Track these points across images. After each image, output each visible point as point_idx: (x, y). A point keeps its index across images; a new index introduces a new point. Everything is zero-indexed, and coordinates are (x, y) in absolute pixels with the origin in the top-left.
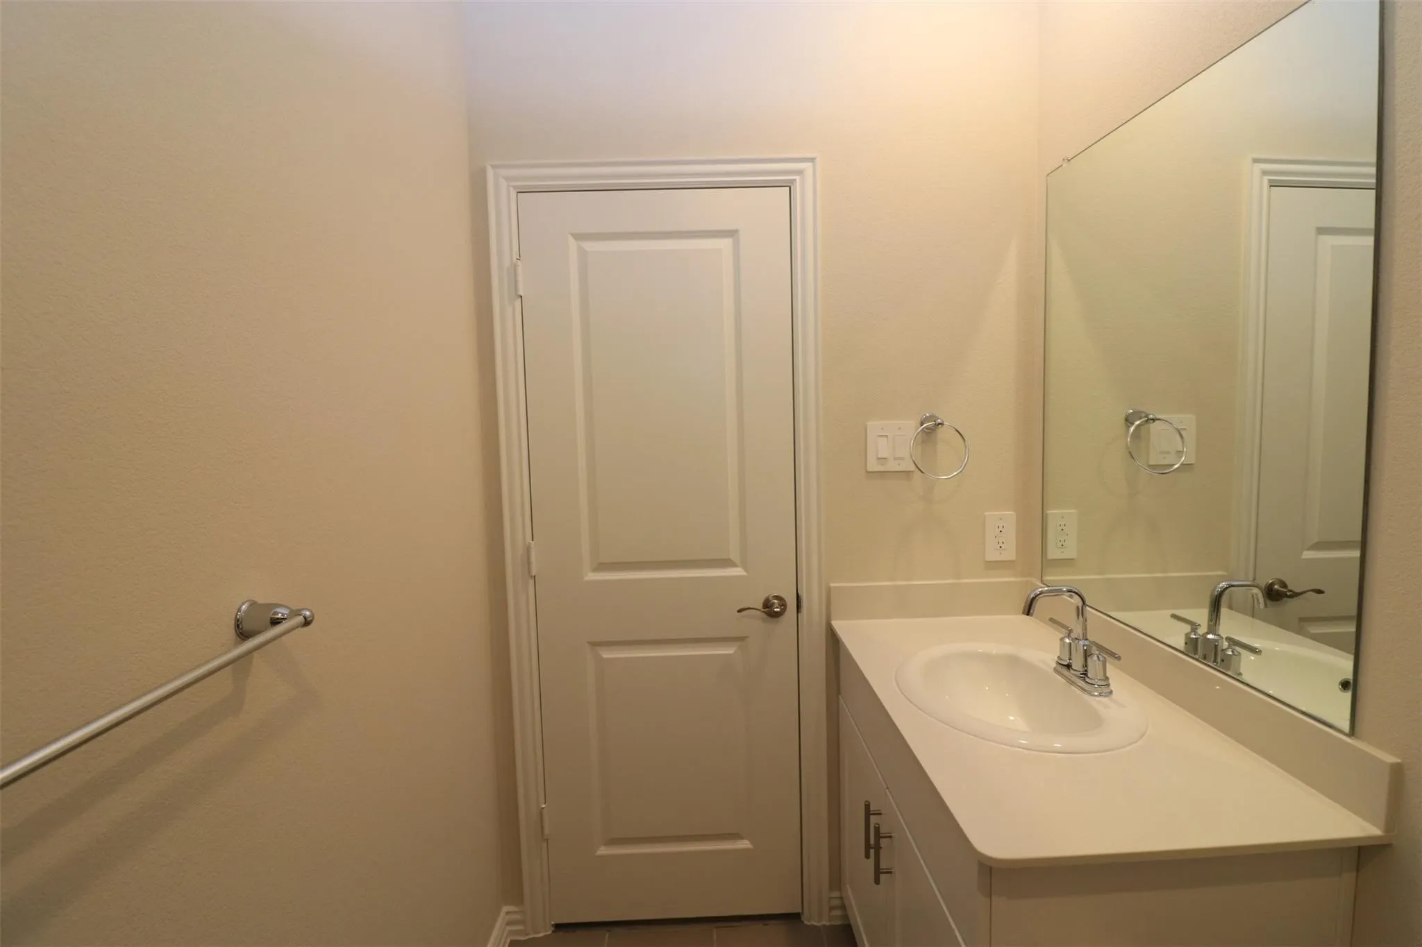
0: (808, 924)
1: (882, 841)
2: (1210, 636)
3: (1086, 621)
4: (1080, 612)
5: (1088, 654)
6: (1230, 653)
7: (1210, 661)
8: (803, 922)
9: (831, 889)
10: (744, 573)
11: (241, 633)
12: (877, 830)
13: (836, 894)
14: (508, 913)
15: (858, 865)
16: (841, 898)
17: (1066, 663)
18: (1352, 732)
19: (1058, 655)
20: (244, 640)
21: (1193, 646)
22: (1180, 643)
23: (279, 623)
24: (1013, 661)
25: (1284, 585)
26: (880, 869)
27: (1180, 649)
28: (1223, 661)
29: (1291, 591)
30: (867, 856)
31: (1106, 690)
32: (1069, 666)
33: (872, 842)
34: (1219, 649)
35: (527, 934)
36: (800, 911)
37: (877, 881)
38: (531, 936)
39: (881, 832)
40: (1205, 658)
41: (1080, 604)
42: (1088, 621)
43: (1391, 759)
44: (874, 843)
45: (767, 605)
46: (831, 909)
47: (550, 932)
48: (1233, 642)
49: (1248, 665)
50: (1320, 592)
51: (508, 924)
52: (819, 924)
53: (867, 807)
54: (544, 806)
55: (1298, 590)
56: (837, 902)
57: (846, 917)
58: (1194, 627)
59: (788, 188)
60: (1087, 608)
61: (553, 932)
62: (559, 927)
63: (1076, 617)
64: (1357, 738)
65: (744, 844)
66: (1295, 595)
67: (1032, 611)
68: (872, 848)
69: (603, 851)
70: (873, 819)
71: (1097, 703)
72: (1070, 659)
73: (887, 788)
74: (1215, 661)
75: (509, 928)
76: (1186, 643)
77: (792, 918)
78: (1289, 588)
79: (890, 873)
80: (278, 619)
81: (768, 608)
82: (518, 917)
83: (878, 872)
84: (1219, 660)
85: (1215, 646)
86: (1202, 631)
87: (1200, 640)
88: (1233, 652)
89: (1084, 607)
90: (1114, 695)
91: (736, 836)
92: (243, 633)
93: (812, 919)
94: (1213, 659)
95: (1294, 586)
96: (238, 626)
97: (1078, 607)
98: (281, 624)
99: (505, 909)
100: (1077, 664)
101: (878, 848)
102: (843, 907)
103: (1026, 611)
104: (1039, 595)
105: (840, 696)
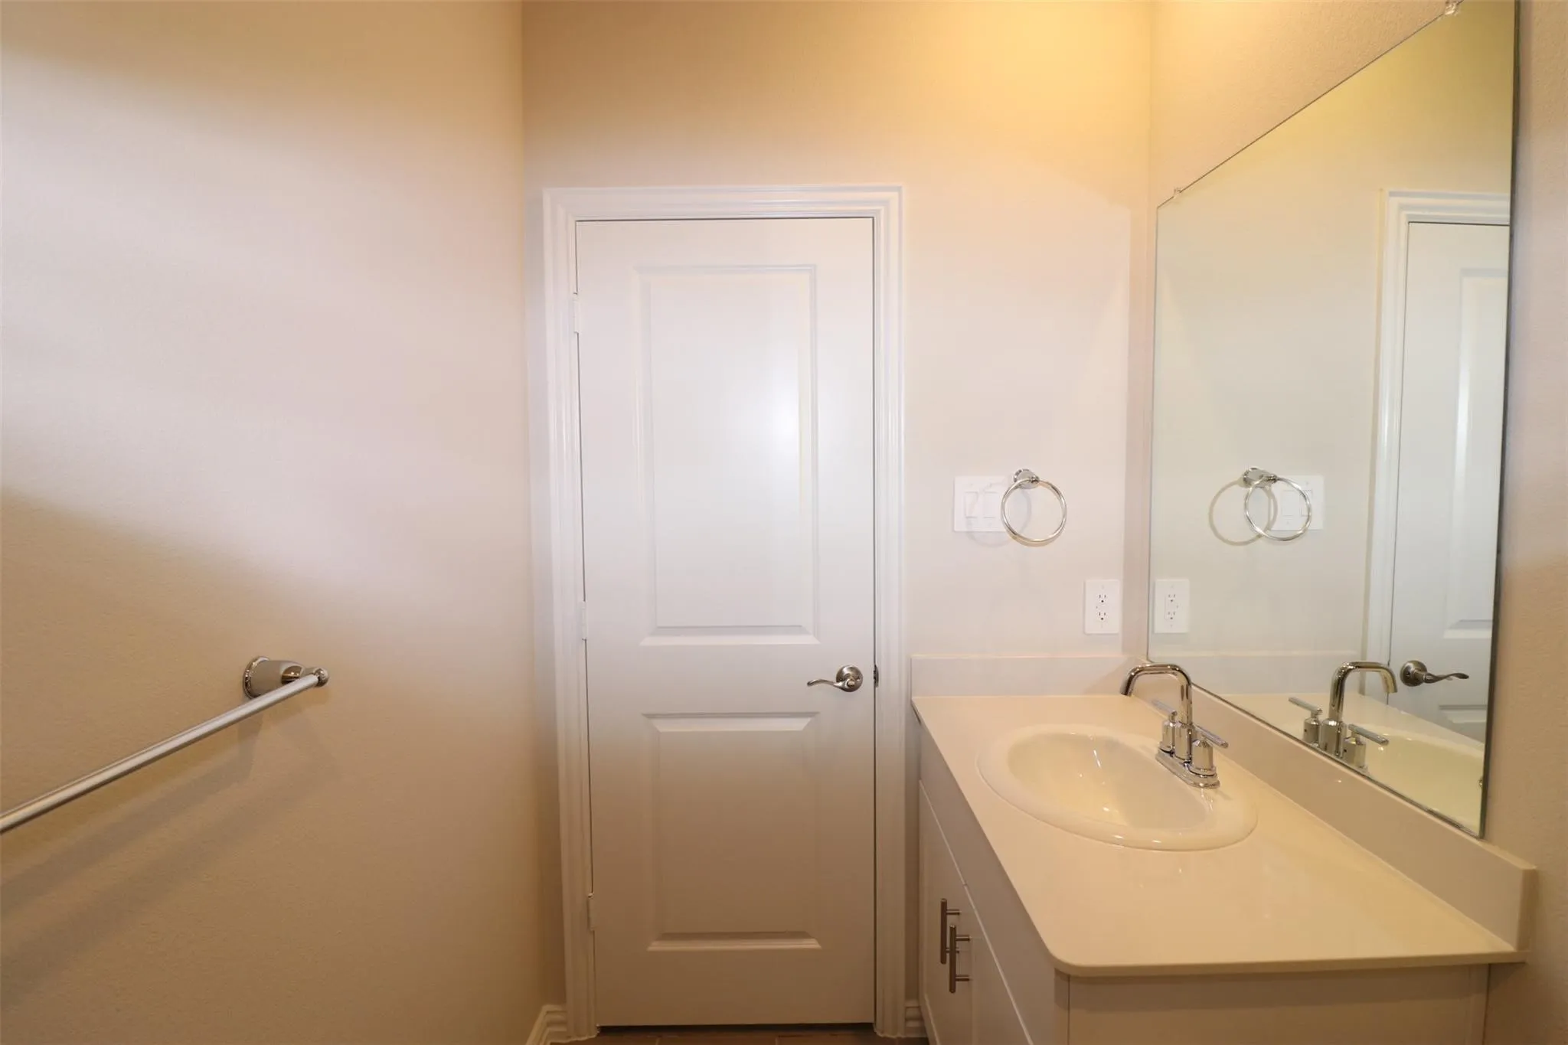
0: (881, 1035)
1: (958, 944)
2: (1333, 723)
3: (1191, 703)
4: (1186, 692)
5: (1193, 740)
6: (1354, 743)
7: (1330, 753)
8: (875, 1033)
9: (908, 997)
10: (816, 642)
11: (249, 692)
12: (953, 930)
13: (912, 1003)
14: (548, 1012)
15: (935, 972)
16: (919, 1008)
17: (1169, 750)
18: (1483, 834)
19: (1161, 740)
20: (251, 699)
21: (1313, 732)
22: (1298, 731)
23: (291, 681)
24: (1110, 747)
25: (1422, 667)
26: (955, 976)
27: (1298, 737)
28: (1345, 751)
29: (1430, 675)
30: (943, 961)
31: (1211, 781)
32: (1171, 753)
33: (948, 945)
34: (1342, 737)
35: (569, 1037)
36: (871, 1020)
37: (952, 989)
38: (575, 1039)
39: (957, 933)
40: (1326, 749)
41: (1185, 682)
42: (1193, 703)
43: (1523, 865)
44: (950, 945)
45: (840, 677)
46: (907, 1020)
47: (594, 1036)
48: (1357, 732)
49: (1374, 758)
50: (1464, 677)
51: (550, 1024)
52: (894, 1037)
53: (944, 905)
54: (591, 894)
55: (1436, 673)
56: (912, 1013)
57: (923, 1029)
58: (1315, 714)
59: (871, 219)
60: (1193, 686)
61: (598, 1035)
62: (604, 1030)
63: (1180, 699)
64: (1489, 841)
65: (812, 944)
66: (1436, 679)
67: (1130, 690)
68: (948, 952)
69: (656, 946)
70: (951, 920)
71: (1201, 795)
72: (1173, 746)
73: (966, 885)
74: (1337, 751)
75: (549, 1029)
76: (1305, 731)
77: (865, 1028)
78: (1429, 672)
79: (968, 980)
80: (291, 678)
81: (842, 681)
82: (558, 1017)
83: (953, 979)
84: (1341, 751)
85: (1337, 734)
86: (1322, 717)
87: (1320, 727)
88: (1356, 741)
89: (1189, 687)
90: (1221, 788)
91: (802, 935)
92: (251, 691)
93: (886, 1030)
94: (1334, 749)
95: (1433, 670)
96: (246, 684)
97: (1182, 687)
98: (291, 684)
99: (547, 1008)
100: (1182, 751)
101: (954, 952)
102: (921, 1019)
103: (1124, 690)
104: (1139, 672)
105: (920, 781)
